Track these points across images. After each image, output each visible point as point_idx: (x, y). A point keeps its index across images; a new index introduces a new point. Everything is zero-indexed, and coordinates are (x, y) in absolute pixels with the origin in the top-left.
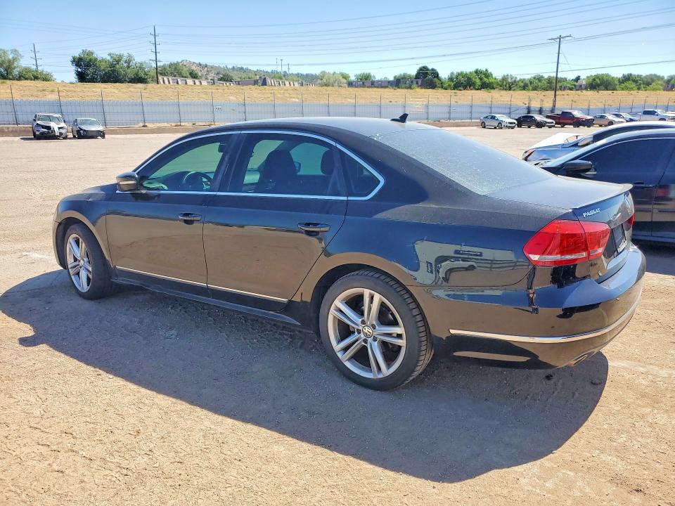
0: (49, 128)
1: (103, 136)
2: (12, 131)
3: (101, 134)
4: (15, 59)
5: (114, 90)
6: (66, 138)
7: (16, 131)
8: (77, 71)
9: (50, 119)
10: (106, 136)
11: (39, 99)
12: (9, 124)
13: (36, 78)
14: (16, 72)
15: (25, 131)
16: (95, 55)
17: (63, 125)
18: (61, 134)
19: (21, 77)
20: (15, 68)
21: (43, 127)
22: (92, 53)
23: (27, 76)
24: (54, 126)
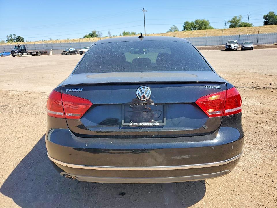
0: (230, 46)
1: (252, 49)
2: (219, 48)
3: (251, 48)
4: (239, 20)
5: (269, 28)
6: (236, 50)
7: (221, 48)
8: (265, 21)
9: (232, 42)
10: (254, 49)
11: (235, 35)
12: (219, 45)
13: (245, 26)
14: (238, 25)
15: (223, 48)
16: (274, 13)
17: (237, 45)
18: (234, 48)
19: (240, 26)
20: (238, 23)
21: (228, 46)
22: (273, 13)
23: (242, 26)
24: (232, 45)
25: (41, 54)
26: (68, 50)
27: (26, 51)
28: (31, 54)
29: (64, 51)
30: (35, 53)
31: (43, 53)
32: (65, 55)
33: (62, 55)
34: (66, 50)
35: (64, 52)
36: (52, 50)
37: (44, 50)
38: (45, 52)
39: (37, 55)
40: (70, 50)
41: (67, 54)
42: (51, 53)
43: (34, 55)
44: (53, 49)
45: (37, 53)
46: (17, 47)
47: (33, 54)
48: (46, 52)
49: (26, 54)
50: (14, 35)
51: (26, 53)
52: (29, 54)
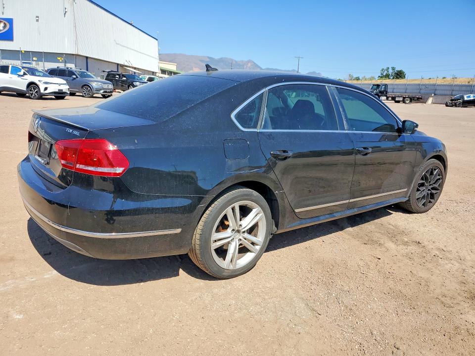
25: (411, 101)
26: (462, 97)
27: (387, 93)
28: (393, 99)
29: (453, 98)
30: (401, 99)
31: (414, 100)
32: (452, 106)
33: (447, 106)
34: (459, 98)
35: (452, 100)
36: (433, 95)
37: (419, 94)
38: (418, 99)
39: (404, 102)
40: (466, 99)
41: (456, 105)
42: (430, 100)
43: (398, 102)
44: (435, 95)
45: (404, 98)
46: (375, 87)
47: (397, 99)
48: (421, 98)
49: (385, 98)
50: (393, 69)
51: (387, 97)
52: (390, 99)
